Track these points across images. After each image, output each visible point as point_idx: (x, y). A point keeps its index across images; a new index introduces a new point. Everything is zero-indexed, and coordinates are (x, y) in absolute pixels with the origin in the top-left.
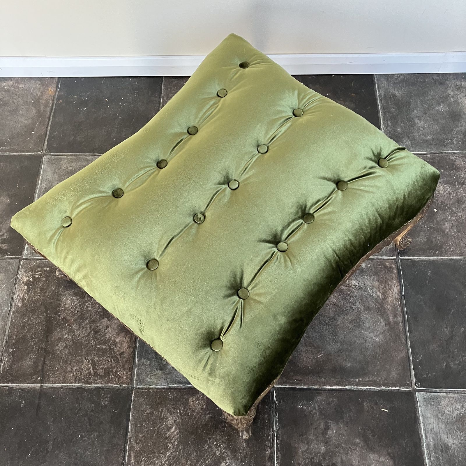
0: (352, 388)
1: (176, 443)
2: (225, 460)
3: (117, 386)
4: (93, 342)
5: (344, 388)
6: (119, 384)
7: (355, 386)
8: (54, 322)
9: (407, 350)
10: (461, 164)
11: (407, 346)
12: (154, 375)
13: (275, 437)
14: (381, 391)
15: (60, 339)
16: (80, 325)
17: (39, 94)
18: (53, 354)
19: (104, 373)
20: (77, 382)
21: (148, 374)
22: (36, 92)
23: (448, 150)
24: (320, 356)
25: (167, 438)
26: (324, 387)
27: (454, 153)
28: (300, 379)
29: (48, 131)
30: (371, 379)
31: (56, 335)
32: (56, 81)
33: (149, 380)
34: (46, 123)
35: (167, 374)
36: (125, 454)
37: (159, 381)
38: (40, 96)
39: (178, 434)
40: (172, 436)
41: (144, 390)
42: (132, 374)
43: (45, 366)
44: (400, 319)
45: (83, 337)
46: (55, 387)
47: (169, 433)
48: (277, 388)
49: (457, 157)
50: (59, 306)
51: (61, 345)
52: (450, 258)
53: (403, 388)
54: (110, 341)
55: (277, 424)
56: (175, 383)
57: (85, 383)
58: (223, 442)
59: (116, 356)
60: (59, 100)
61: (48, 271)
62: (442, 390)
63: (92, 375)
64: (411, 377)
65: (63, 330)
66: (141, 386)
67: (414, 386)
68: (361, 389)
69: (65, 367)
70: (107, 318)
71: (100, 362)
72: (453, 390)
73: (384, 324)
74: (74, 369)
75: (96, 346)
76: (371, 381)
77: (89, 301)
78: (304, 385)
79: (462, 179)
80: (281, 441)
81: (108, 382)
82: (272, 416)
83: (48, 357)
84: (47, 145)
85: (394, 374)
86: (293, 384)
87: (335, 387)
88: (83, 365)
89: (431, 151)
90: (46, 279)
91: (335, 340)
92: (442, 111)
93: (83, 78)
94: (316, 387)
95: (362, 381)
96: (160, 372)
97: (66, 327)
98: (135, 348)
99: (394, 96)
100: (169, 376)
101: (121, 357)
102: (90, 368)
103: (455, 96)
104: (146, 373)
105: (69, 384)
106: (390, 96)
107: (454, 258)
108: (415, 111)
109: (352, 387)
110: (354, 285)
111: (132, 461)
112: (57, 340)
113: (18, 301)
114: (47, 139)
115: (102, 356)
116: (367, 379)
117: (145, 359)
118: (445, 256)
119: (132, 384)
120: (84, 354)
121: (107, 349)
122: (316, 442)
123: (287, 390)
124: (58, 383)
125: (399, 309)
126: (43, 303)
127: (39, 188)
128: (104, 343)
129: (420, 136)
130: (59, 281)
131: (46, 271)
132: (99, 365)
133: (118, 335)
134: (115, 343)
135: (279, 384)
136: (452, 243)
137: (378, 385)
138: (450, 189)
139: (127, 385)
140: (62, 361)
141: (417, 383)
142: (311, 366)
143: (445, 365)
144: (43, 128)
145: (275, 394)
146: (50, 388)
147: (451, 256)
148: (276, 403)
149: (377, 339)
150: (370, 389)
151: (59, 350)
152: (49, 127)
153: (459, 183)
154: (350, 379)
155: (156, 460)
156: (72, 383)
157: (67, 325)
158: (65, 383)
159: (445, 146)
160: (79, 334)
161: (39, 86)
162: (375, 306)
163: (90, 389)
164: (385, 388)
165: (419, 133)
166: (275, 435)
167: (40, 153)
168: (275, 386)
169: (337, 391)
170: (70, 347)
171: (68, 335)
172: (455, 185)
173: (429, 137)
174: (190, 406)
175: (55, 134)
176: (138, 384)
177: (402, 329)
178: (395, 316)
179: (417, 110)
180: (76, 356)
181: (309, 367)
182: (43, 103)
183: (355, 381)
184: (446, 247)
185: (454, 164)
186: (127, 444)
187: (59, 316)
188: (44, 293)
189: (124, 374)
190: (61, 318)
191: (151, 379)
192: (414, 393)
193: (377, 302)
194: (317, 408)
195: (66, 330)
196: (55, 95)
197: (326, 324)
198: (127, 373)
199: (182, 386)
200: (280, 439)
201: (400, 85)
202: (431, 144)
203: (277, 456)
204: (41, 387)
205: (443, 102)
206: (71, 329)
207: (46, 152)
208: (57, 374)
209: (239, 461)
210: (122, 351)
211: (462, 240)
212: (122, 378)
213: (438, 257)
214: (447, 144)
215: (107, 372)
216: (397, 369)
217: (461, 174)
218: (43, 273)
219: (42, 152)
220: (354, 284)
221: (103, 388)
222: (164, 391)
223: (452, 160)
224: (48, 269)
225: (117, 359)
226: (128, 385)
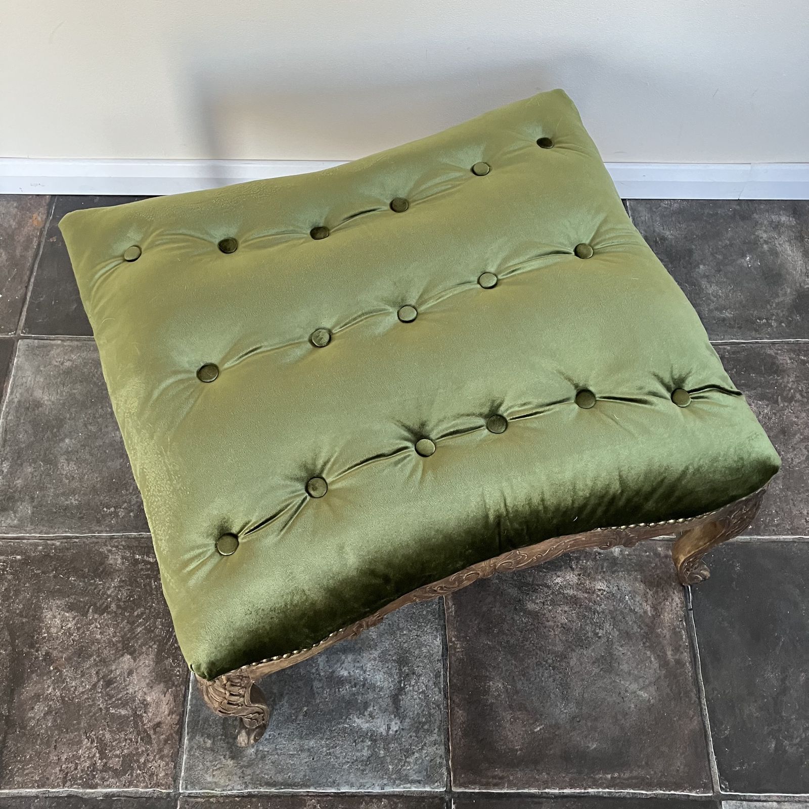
0: (599, 792)
3: (147, 792)
4: (102, 702)
5: (584, 793)
6: (151, 788)
7: (605, 788)
8: (26, 662)
9: (702, 715)
10: (787, 364)
11: (701, 709)
12: (219, 769)
14: (655, 799)
15: (37, 697)
16: (76, 669)
17: (14, 224)
18: (23, 727)
19: (122, 765)
20: (68, 783)
21: (208, 768)
22: (9, 221)
23: (763, 339)
24: (539, 729)
26: (547, 791)
27: (773, 343)
28: (501, 775)
29: (29, 294)
30: (635, 774)
31: (29, 690)
32: (47, 201)
33: (209, 779)
34: (26, 278)
35: (245, 766)
37: (230, 780)
38: (16, 229)
41: (199, 800)
42: (177, 766)
43: (5, 752)
44: (686, 656)
45: (83, 693)
46: (24, 794)
48: (458, 793)
49: (778, 350)
50: (38, 630)
51: (40, 708)
52: (774, 537)
53: (697, 793)
54: (134, 701)
56: (261, 786)
57: (83, 787)
59: (145, 731)
60: (52, 237)
61: (19, 560)
62: (769, 797)
63: (98, 770)
64: (710, 769)
65: (45, 678)
66: (194, 791)
67: (717, 788)
68: (617, 795)
69: (45, 753)
70: (131, 654)
71: (114, 744)
72: (790, 797)
73: (657, 665)
74: (63, 758)
75: (107, 709)
76: (636, 778)
77: (96, 620)
78: (508, 788)
79: (790, 390)
81: (130, 784)
83: (13, 733)
84: (26, 320)
85: (679, 764)
86: (487, 785)
87: (567, 791)
88: (80, 748)
89: (732, 339)
90: (14, 578)
91: (565, 698)
92: (749, 268)
93: (98, 197)
94: (532, 791)
95: (619, 777)
96: (231, 762)
97: (50, 671)
98: (182, 715)
99: (663, 239)
100: (249, 771)
101: (155, 733)
102: (94, 756)
103: (770, 241)
104: (204, 764)
105: (53, 788)
106: (656, 239)
107: (782, 537)
108: (701, 267)
109: (600, 790)
110: (600, 590)
112: (32, 698)
114: (25, 309)
115: (120, 730)
116: (627, 775)
117: (202, 736)
118: (764, 535)
119: (176, 788)
120: (85, 728)
121: (128, 718)
123: (477, 796)
124: (30, 788)
125: (684, 637)
126: (8, 624)
127: (7, 400)
128: (124, 705)
129: (710, 311)
130: (40, 581)
131: (16, 561)
132: (113, 749)
133: (151, 687)
134: (145, 705)
135: (461, 785)
136: (776, 511)
137: (649, 786)
138: (769, 408)
139: (166, 789)
140: (39, 742)
141: (723, 783)
142: (521, 750)
143: (773, 746)
144: (19, 287)
146: (14, 797)
147: (776, 534)
149: (644, 695)
150: (635, 793)
151: (34, 718)
152: (31, 288)
153: (784, 399)
154: (597, 774)
156: (58, 786)
157: (52, 668)
158: (43, 786)
159: (756, 331)
160: (76, 687)
161: (14, 211)
162: (639, 630)
163: (93, 798)
164: (662, 792)
165: (709, 305)
167: (11, 335)
168: (454, 789)
169: (572, 799)
170: (56, 713)
171: (54, 689)
172: (776, 402)
173: (727, 314)
175: (42, 299)
176: (189, 786)
177: (690, 674)
178: (677, 649)
179: (704, 265)
180: (67, 730)
181: (517, 750)
182: (22, 241)
183: (606, 779)
184: (766, 519)
185: (774, 363)
187: (37, 651)
188: (9, 606)
189: (160, 767)
190: (41, 654)
191: (214, 776)
192: (718, 803)
193: (643, 622)
195: (51, 678)
196: (44, 227)
197: (550, 666)
198: (167, 764)
199: (273, 790)
201: (674, 219)
202: (732, 327)
205: (750, 251)
206: (61, 675)
207: (22, 333)
208: (28, 769)
210: (158, 720)
211: (794, 503)
212: (157, 775)
213: (752, 537)
214: (760, 326)
215: (128, 763)
216: (683, 753)
217: (788, 382)
218: (9, 566)
219: (15, 334)
220: (599, 588)
221: (119, 796)
222: (239, 802)
223: (770, 355)
224: (19, 557)
225: (149, 736)
226: (169, 788)
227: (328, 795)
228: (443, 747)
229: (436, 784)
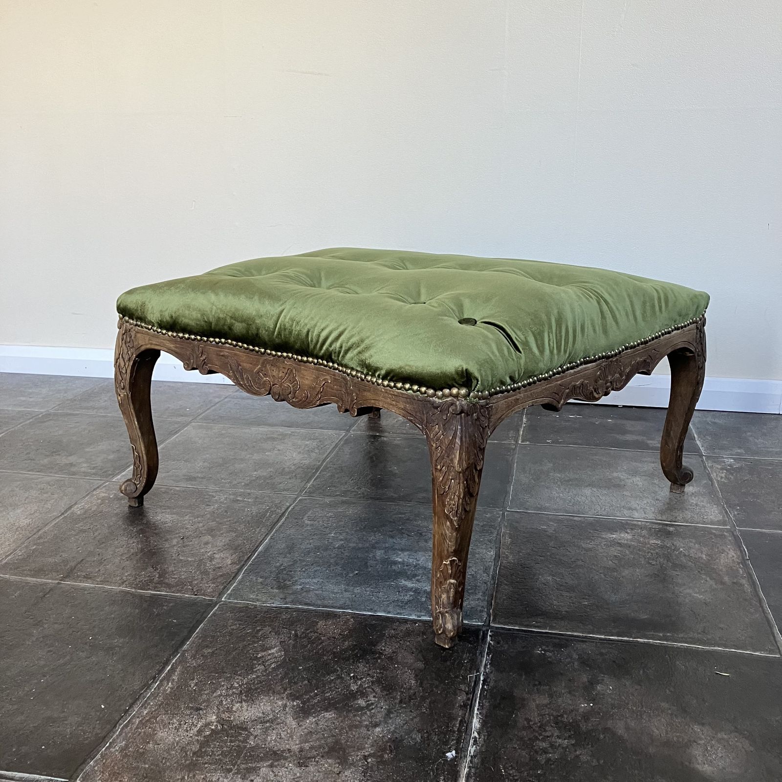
1: (273, 666)
2: (367, 697)
3: (191, 597)
4: (175, 554)
5: (632, 641)
6: (196, 595)
7: (655, 640)
11: (763, 609)
12: (264, 593)
13: (481, 682)
19: (176, 583)
20: (124, 585)
21: (254, 591)
25: (256, 658)
28: (543, 622)
30: (690, 636)
31: (117, 543)
33: (253, 597)
35: (288, 594)
36: (164, 668)
37: (271, 599)
39: (281, 657)
40: (269, 657)
41: (238, 605)
42: (225, 588)
44: (744, 581)
45: (161, 548)
47: (263, 654)
48: (496, 627)
53: (761, 653)
54: (203, 555)
55: (488, 666)
56: (300, 605)
57: (137, 589)
58: (369, 675)
59: (205, 569)
63: (154, 583)
64: (776, 643)
65: (133, 539)
66: (236, 601)
68: (670, 645)
69: (113, 570)
70: (212, 536)
71: (175, 573)
73: (713, 583)
75: (178, 558)
78: (549, 630)
80: (494, 688)
81: (179, 591)
82: (480, 657)
83: (91, 558)
85: (739, 636)
86: (528, 626)
87: (614, 638)
88: (144, 572)
91: (616, 590)
94: (575, 634)
95: (672, 636)
96: (277, 591)
98: (242, 566)
99: (714, 423)
100: (291, 596)
101: (214, 571)
102: (155, 576)
104: (251, 589)
105: (109, 586)
106: (709, 423)
109: (651, 641)
110: (653, 543)
111: (175, 678)
113: (78, 509)
115: (183, 567)
116: (681, 636)
117: (256, 576)
119: (219, 598)
120: (153, 563)
121: (194, 562)
122: (568, 696)
124: (89, 584)
125: (741, 572)
128: (193, 556)
132: (172, 574)
133: (222, 551)
134: (212, 558)
135: (499, 623)
137: (706, 644)
139: (210, 597)
140: (110, 565)
142: (566, 611)
145: (489, 633)
148: (490, 643)
149: (700, 596)
150: (690, 646)
151: (112, 554)
154: (648, 632)
155: (224, 681)
156: (115, 586)
157: (141, 536)
158: (101, 584)
160: (156, 545)
162: (693, 565)
163: (142, 595)
164: (721, 649)
166: (482, 678)
168: (492, 625)
169: (619, 643)
170: (132, 554)
171: (138, 545)
174: (318, 629)
176: (231, 598)
177: (749, 590)
178: (734, 577)
180: (137, 563)
181: (562, 611)
183: (657, 635)
186: (175, 656)
187: (134, 528)
189: (210, 587)
190: (136, 529)
191: (257, 595)
193: (698, 561)
194: (575, 656)
195: (138, 539)
198: (217, 586)
199: (311, 608)
200: (492, 684)
203: (479, 706)
204: (59, 583)
209: (397, 701)
210: (220, 565)
212: (205, 590)
215: (182, 583)
216: (744, 630)
221: (165, 596)
222: (276, 610)
225: (208, 572)
226: (213, 597)
227: (364, 615)
228: (486, 603)
229: (475, 620)
